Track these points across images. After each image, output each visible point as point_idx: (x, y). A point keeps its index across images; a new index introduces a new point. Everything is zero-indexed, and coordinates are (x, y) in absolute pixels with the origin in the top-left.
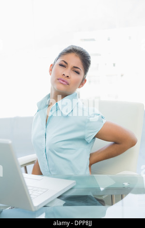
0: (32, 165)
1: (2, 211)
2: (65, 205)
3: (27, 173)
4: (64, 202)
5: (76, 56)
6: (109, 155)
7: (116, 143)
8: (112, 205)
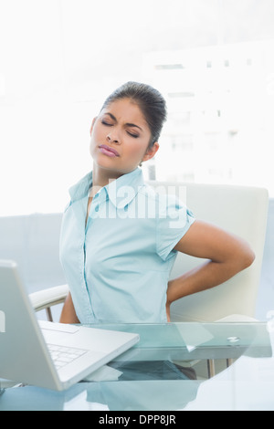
0: (61, 306)
1: (4, 391)
2: (121, 378)
3: (51, 320)
4: (120, 373)
5: (132, 103)
6: (202, 284)
7: (213, 261)
8: (209, 377)
